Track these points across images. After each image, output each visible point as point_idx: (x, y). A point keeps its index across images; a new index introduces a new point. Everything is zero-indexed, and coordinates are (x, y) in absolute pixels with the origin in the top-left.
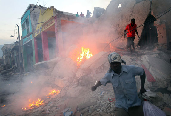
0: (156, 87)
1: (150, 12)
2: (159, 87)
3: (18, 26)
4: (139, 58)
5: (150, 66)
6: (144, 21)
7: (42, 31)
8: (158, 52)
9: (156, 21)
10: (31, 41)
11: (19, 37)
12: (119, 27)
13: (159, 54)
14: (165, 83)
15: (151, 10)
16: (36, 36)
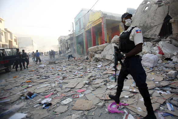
0: (164, 57)
1: (168, 13)
2: (166, 57)
3: (73, 24)
4: (157, 43)
5: (162, 47)
6: (163, 19)
7: (91, 27)
8: (170, 40)
9: (172, 20)
10: (82, 34)
11: (73, 31)
12: (146, 23)
13: (170, 41)
14: (170, 55)
15: (168, 12)
16: (86, 30)
